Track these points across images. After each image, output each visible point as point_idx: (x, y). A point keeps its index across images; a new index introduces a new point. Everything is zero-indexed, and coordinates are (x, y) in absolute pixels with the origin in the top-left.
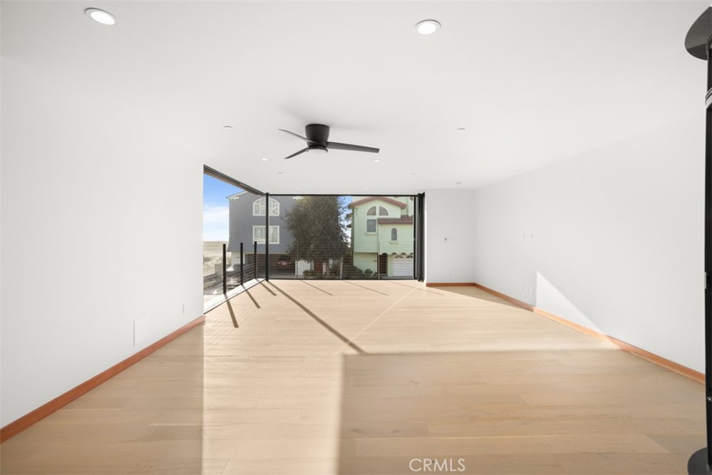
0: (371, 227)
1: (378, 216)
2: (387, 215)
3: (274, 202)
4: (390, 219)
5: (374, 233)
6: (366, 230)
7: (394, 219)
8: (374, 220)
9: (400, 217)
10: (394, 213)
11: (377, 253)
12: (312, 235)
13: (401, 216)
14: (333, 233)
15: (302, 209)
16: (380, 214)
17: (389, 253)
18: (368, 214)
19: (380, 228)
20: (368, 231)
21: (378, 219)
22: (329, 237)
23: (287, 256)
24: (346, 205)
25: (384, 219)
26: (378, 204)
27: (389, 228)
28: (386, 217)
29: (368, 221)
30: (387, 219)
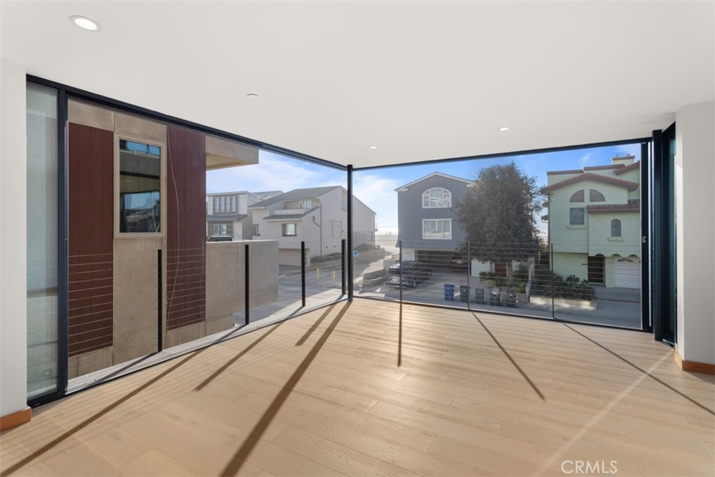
0: (577, 218)
1: (587, 202)
2: (604, 200)
3: (445, 191)
4: (609, 206)
5: (582, 226)
6: (569, 223)
7: (615, 206)
8: (582, 209)
9: (626, 202)
10: (616, 197)
11: (587, 254)
12: (486, 229)
13: (629, 201)
14: (515, 226)
15: (475, 198)
16: (591, 201)
17: (607, 254)
18: (571, 201)
19: (592, 220)
20: (571, 223)
21: (588, 207)
22: (510, 232)
23: (457, 254)
24: (538, 189)
25: (598, 207)
26: (587, 187)
27: (607, 220)
28: (602, 203)
29: (572, 210)
30: (604, 207)
